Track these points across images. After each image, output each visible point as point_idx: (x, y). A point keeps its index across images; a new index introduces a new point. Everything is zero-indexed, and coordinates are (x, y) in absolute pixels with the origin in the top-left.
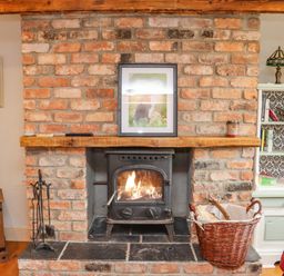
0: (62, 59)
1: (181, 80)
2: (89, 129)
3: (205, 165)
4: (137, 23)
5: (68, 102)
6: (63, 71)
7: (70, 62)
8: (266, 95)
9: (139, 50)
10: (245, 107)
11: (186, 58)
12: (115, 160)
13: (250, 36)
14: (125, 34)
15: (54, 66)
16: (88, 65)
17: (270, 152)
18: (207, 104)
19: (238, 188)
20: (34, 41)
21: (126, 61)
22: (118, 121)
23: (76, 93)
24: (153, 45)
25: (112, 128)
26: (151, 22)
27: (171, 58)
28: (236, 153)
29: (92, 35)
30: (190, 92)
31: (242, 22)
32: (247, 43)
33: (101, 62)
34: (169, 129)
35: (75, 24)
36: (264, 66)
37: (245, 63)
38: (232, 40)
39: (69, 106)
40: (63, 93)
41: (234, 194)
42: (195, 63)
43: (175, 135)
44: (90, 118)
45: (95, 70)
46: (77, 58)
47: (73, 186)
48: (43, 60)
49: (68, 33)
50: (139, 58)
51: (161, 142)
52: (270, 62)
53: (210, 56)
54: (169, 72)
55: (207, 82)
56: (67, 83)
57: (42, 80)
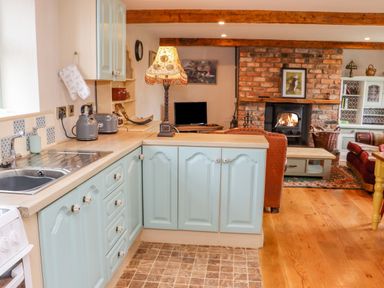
0: (258, 65)
1: (308, 76)
2: (268, 95)
3: (316, 112)
4: (291, 51)
5: (260, 83)
6: (258, 70)
7: (261, 66)
8: (345, 82)
9: (290, 62)
10: (335, 88)
11: (310, 66)
12: (278, 109)
13: (338, 57)
14: (285, 55)
15: (254, 68)
16: (268, 68)
17: (346, 108)
18: (318, 86)
19: (331, 123)
20: (246, 57)
21: (285, 67)
22: (280, 91)
23: (263, 79)
24: (297, 60)
25: (278, 95)
26: (297, 51)
27: (304, 66)
28: (330, 108)
29: (271, 55)
30: (312, 80)
31: (335, 51)
32: (337, 60)
33: (274, 66)
34: (303, 96)
35: (264, 50)
36: (344, 69)
37: (336, 69)
38: (331, 59)
39: (260, 85)
40: (257, 79)
41: (329, 126)
42: (314, 68)
43: (305, 98)
44: (269, 90)
45: (272, 70)
46: (264, 65)
47: (259, 119)
48: (250, 65)
49: (261, 54)
50: (291, 65)
51: (299, 101)
52: (347, 67)
53: (321, 66)
54: (303, 72)
55: (319, 76)
56: (260, 75)
57: (249, 73)
